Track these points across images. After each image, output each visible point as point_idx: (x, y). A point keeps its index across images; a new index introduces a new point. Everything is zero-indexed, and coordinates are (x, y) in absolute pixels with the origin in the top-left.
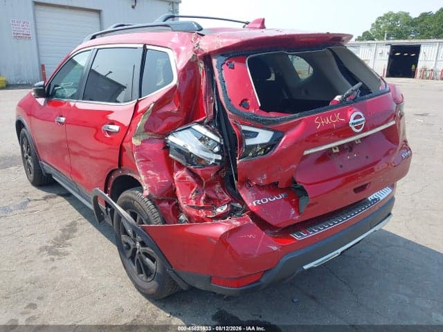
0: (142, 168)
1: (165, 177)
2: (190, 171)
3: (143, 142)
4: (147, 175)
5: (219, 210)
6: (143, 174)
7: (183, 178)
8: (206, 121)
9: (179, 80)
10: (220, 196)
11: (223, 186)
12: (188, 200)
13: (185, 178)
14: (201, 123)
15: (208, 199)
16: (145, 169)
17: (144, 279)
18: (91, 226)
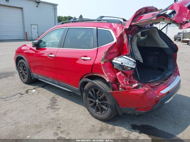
0: (105, 72)
1: (113, 75)
2: (122, 72)
3: (104, 63)
4: (107, 74)
5: (134, 86)
6: (106, 74)
7: (120, 75)
8: (128, 55)
9: (117, 40)
10: (133, 81)
11: (134, 77)
12: (123, 83)
13: (121, 75)
14: (126, 55)
15: (129, 82)
16: (106, 72)
17: (100, 113)
18: (62, 98)
